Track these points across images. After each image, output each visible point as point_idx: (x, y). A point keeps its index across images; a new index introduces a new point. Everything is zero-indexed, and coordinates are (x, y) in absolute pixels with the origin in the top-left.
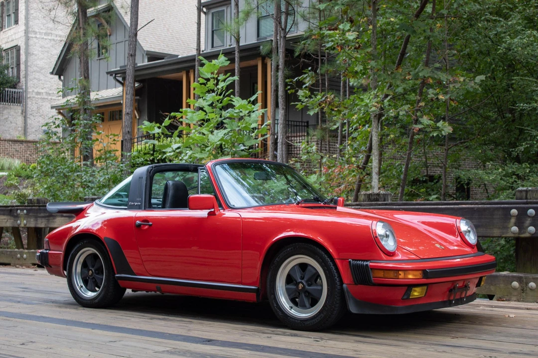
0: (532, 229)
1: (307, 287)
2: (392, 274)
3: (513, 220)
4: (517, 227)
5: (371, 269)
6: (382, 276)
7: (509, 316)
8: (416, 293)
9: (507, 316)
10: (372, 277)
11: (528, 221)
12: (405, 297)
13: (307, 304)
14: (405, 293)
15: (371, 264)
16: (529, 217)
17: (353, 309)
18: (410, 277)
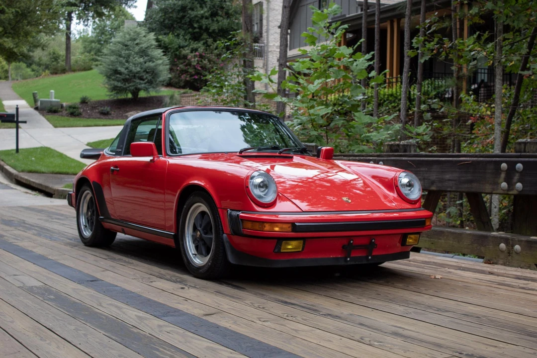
0: (519, 185)
1: (203, 235)
2: (257, 226)
3: (503, 175)
4: (507, 183)
5: (241, 220)
6: (250, 227)
7: (435, 278)
8: (291, 246)
9: (433, 277)
10: (241, 228)
11: (516, 177)
12: (276, 250)
13: (204, 252)
14: (276, 246)
15: (241, 214)
16: (518, 172)
17: (231, 259)
18: (277, 229)
